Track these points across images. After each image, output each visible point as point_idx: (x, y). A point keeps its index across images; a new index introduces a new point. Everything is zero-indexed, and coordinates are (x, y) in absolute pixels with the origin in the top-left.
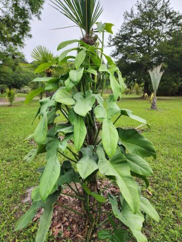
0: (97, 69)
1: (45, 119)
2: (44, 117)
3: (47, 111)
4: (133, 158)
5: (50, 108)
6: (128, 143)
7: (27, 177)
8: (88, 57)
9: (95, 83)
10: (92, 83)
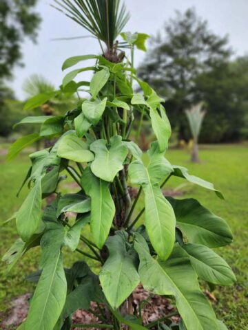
0: (128, 101)
1: (38, 189)
2: (36, 185)
3: (42, 173)
4: (198, 251)
5: (49, 168)
6: (185, 224)
7: (13, 277)
8: (113, 83)
9: (124, 124)
10: (118, 124)
